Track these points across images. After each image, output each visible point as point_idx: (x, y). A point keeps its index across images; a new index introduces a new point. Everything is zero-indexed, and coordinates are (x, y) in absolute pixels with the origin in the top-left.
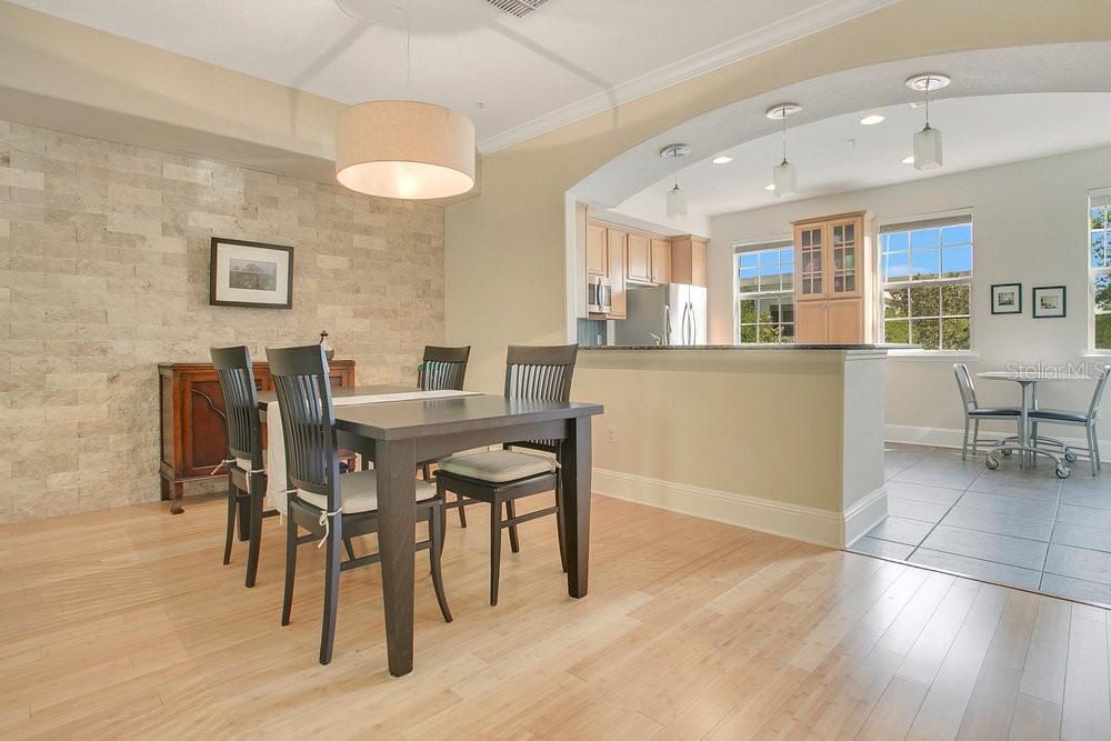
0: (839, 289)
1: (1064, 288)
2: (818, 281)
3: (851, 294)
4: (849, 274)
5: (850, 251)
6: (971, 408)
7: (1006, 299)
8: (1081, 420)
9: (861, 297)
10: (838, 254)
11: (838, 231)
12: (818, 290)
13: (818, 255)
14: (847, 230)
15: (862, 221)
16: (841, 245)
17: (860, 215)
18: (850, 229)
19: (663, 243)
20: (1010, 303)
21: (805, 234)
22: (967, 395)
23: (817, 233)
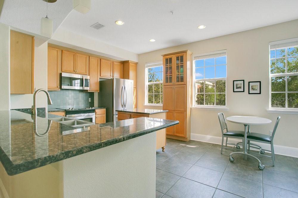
0: (178, 81)
1: (260, 82)
2: (171, 78)
3: (182, 83)
4: (182, 75)
5: (182, 66)
6: (225, 131)
7: (239, 86)
8: (268, 141)
9: (186, 84)
10: (178, 67)
11: (178, 59)
12: (171, 81)
13: (171, 68)
14: (181, 58)
15: (186, 54)
16: (179, 64)
17: (185, 52)
18: (182, 57)
19: (119, 64)
20: (240, 88)
21: (167, 60)
22: (223, 125)
23: (171, 59)
